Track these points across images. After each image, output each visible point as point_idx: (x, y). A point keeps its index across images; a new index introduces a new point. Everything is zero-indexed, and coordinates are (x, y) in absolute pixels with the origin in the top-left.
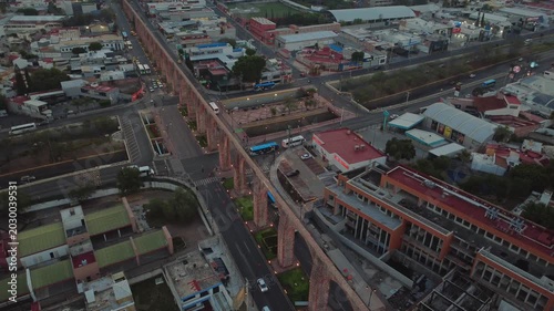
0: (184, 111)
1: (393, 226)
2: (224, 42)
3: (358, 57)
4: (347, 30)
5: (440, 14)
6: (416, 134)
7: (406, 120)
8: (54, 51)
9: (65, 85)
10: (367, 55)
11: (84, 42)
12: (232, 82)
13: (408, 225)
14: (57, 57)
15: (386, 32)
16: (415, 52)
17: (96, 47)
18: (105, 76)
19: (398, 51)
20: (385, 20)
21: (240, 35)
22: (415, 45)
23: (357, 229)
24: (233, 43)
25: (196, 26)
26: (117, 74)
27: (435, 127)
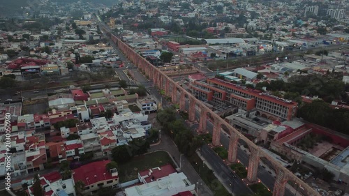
0: (140, 70)
1: (208, 92)
2: (156, 50)
3: (213, 55)
4: (211, 47)
5: (258, 42)
6: (229, 77)
7: (226, 73)
8: (84, 52)
9: (94, 61)
10: (217, 55)
11: (97, 49)
12: (159, 62)
13: (214, 91)
14: (87, 54)
15: (229, 48)
16: (240, 55)
17: (103, 51)
18: (109, 59)
19: (232, 54)
20: (231, 44)
21: (164, 48)
22: (241, 52)
23: (199, 95)
24: (160, 51)
25: (144, 44)
26: (113, 59)
27: (237, 75)
